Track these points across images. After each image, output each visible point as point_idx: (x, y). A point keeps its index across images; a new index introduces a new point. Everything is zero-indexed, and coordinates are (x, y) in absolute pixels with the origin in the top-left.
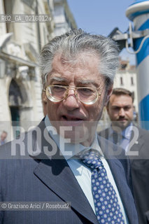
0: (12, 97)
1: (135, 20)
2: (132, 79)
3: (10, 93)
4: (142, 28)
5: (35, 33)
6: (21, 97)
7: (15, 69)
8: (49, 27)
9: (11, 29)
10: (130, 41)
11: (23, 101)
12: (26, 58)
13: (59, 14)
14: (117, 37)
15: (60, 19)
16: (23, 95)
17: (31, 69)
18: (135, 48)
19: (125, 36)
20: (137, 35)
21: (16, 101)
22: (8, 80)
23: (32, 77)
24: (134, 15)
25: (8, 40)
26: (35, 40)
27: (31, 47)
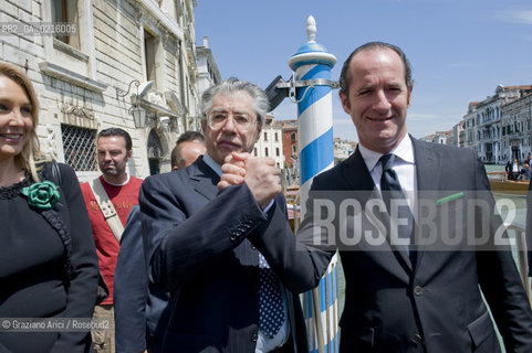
0: (151, 148)
1: (298, 70)
2: (276, 134)
3: (149, 145)
4: (305, 78)
5: (178, 82)
6: (162, 150)
7: (155, 119)
8: (191, 76)
9: (152, 77)
10: (293, 90)
11: (163, 154)
12: (167, 108)
13: (202, 65)
14: (280, 85)
15: (203, 69)
16: (164, 147)
17: (173, 120)
18: (297, 98)
19: (289, 85)
20: (300, 85)
21: (156, 153)
22: (148, 130)
23: (173, 127)
24: (296, 65)
25: (148, 88)
26: (177, 89)
27: (173, 96)
